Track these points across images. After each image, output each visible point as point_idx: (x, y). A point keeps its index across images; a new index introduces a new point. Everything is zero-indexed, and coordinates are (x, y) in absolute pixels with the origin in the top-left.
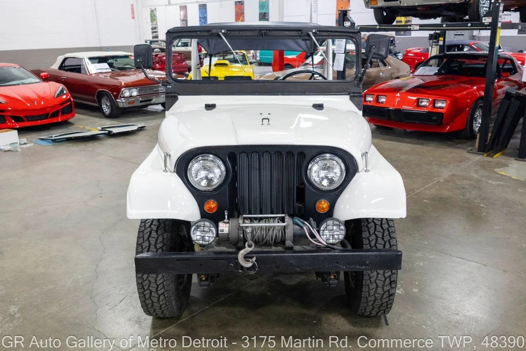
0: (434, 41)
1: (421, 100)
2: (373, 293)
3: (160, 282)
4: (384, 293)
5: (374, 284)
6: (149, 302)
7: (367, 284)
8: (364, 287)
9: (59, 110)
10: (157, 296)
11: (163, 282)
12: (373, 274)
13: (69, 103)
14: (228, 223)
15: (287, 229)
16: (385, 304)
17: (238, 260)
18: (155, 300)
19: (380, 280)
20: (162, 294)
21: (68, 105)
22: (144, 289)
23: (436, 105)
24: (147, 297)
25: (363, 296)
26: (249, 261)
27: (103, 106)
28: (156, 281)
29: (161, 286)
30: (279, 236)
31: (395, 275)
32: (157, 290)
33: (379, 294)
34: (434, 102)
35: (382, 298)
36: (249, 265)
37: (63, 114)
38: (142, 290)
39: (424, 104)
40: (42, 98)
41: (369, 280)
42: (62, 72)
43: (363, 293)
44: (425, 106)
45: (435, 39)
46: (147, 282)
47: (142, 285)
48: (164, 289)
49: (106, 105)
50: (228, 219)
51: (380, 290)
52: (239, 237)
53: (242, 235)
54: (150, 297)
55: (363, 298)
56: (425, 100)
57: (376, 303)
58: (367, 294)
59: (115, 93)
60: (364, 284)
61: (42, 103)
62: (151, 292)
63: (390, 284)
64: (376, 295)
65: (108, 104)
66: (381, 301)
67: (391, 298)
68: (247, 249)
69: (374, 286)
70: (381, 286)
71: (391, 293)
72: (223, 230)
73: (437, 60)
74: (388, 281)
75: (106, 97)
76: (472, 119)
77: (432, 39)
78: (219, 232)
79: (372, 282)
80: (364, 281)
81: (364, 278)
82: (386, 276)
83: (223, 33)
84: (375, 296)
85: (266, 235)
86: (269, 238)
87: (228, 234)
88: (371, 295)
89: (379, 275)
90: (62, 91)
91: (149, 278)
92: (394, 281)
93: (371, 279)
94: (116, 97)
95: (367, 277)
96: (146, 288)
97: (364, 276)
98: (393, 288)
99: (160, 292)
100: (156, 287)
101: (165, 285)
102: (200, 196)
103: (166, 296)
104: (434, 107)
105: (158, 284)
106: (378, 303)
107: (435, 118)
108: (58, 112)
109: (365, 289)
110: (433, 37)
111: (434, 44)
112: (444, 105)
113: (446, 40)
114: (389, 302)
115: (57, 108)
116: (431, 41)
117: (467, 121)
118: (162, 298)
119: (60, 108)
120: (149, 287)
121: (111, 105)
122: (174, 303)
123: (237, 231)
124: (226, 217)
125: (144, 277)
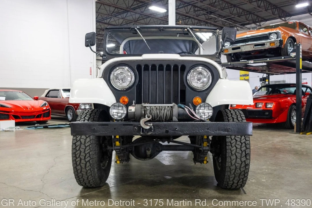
0: (263, 82)
1: (258, 104)
2: (234, 163)
3: (88, 152)
4: (242, 163)
5: (234, 156)
6: (79, 167)
7: (230, 156)
8: (227, 158)
9: (42, 114)
10: (85, 163)
11: (89, 152)
12: (233, 149)
13: (48, 111)
14: (135, 106)
15: (174, 108)
16: (243, 173)
17: (140, 125)
18: (83, 166)
19: (238, 153)
20: (88, 161)
21: (47, 112)
22: (76, 157)
23: (267, 107)
24: (78, 163)
25: (227, 166)
26: (148, 125)
27: (68, 115)
28: (85, 151)
29: (88, 155)
30: (168, 115)
31: (249, 149)
32: (85, 158)
33: (238, 164)
34: (266, 105)
35: (240, 167)
36: (148, 127)
37: (44, 117)
38: (75, 158)
39: (260, 106)
40: (33, 107)
41: (231, 153)
42: (47, 98)
43: (227, 163)
44: (260, 108)
45: (264, 81)
46: (79, 152)
47: (76, 154)
48: (90, 157)
49: (70, 114)
50: (135, 104)
51: (238, 160)
52: (141, 113)
53: (143, 112)
54: (80, 163)
55: (227, 168)
56: (260, 104)
57: (237, 172)
58: (230, 164)
59: (76, 107)
60: (227, 156)
61: (33, 109)
62: (81, 159)
63: (246, 156)
64: (237, 165)
65: (71, 114)
66: (240, 170)
67: (247, 167)
68: (147, 119)
69: (234, 157)
70: (239, 158)
71: (246, 163)
72: (131, 110)
73: (266, 88)
74: (244, 154)
75: (70, 110)
76: (290, 117)
77: (262, 81)
78: (129, 111)
79: (233, 154)
80: (227, 154)
81: (227, 152)
82: (243, 150)
83: (137, 28)
84: (235, 166)
85: (160, 113)
86: (161, 114)
87: (135, 112)
88: (233, 164)
89: (238, 149)
90: (45, 104)
91: (81, 149)
92: (248, 154)
93: (232, 152)
94: (76, 109)
95: (230, 151)
96: (77, 156)
97: (227, 150)
98: (248, 159)
99: (87, 160)
100: (84, 155)
101: (90, 154)
102: (118, 93)
103: (91, 163)
104: (266, 107)
105: (86, 153)
106: (238, 171)
107: (267, 113)
108: (41, 115)
109: (228, 160)
110: (262, 79)
111: (263, 83)
112: (272, 106)
113: (270, 80)
114: (246, 172)
115: (41, 113)
116: (261, 82)
117: (287, 117)
118: (88, 164)
119: (42, 113)
120: (79, 156)
121: (73, 115)
122: (96, 170)
123: (140, 109)
124: (134, 103)
125: (77, 148)
